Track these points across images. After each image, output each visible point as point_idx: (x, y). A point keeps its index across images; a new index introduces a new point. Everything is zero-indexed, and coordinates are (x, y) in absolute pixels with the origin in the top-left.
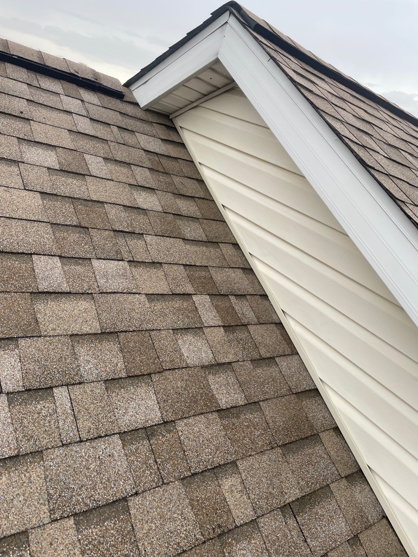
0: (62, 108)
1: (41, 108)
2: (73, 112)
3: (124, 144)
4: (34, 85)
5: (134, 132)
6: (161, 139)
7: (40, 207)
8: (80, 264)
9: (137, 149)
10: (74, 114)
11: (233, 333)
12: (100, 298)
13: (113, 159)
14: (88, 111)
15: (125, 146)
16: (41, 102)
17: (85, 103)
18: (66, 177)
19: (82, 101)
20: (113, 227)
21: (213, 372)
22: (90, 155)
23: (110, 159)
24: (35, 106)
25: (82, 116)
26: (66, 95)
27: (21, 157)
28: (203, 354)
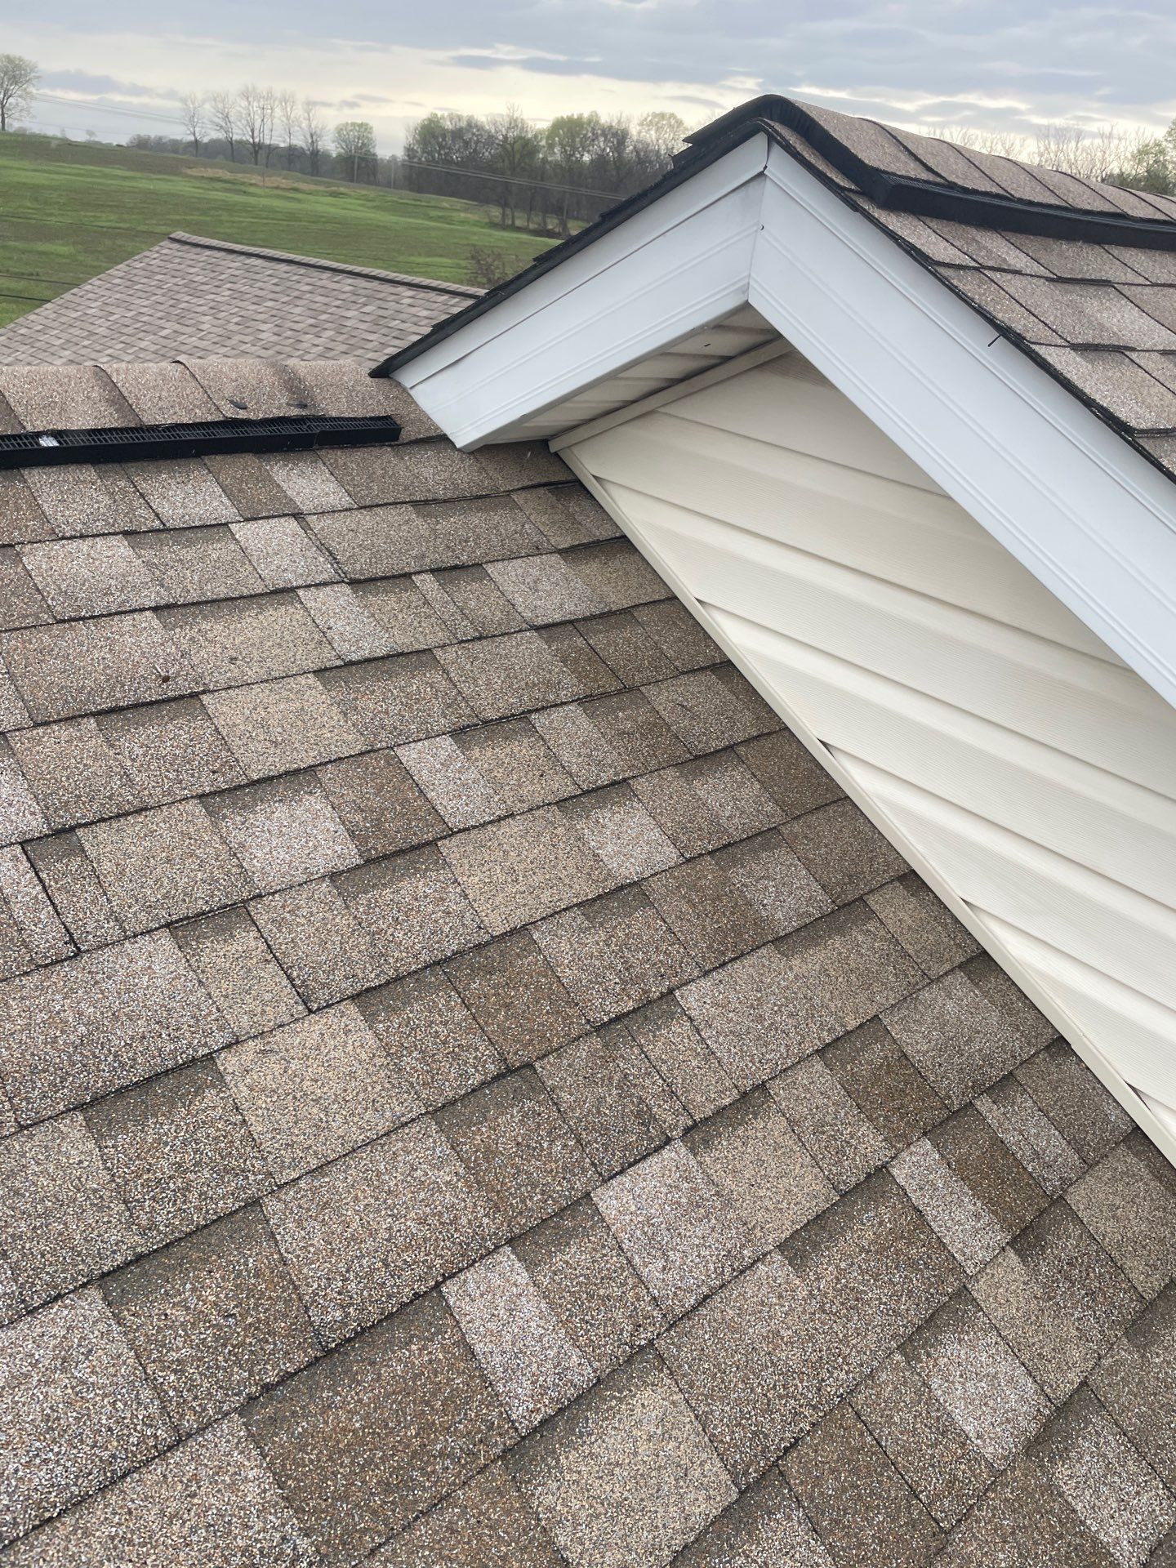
0: (259, 588)
1: (205, 618)
2: (295, 584)
3: (480, 638)
4: (144, 529)
5: (481, 565)
6: (560, 552)
7: (377, 1061)
8: (571, 1233)
9: (519, 636)
10: (301, 592)
11: (1043, 1249)
12: (679, 1348)
13: (475, 720)
14: (331, 554)
15: (485, 642)
16: (194, 596)
17: (309, 519)
18: (391, 881)
19: (298, 516)
20: (591, 1016)
21: (1057, 1447)
22: (412, 745)
23: (468, 726)
24: (186, 623)
25: (325, 584)
26: (247, 520)
27: (245, 876)
28: (1008, 1393)
